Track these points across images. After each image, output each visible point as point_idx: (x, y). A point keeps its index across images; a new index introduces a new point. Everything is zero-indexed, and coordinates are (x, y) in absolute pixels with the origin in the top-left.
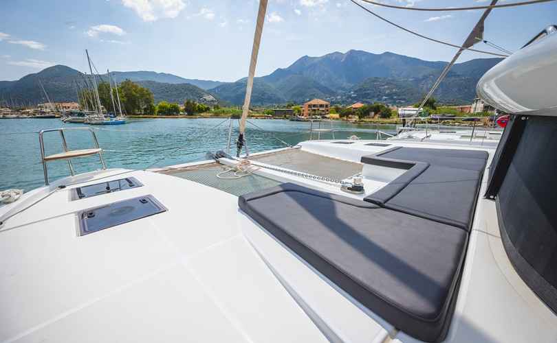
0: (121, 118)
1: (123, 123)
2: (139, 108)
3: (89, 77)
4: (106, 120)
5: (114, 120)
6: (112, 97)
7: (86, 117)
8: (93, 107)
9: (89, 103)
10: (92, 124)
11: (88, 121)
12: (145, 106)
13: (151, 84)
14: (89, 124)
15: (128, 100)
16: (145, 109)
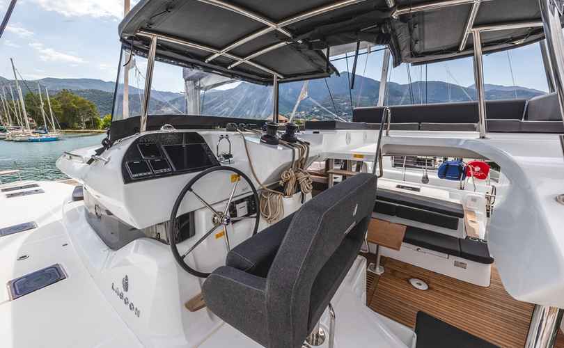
0: (54, 134)
1: (56, 140)
2: (79, 122)
3: (13, 82)
4: (33, 137)
5: (44, 136)
6: (43, 112)
7: (9, 133)
8: (18, 120)
9: (12, 115)
10: (16, 141)
11: (11, 138)
12: (88, 120)
13: (97, 93)
14: (12, 140)
15: (65, 112)
16: (87, 123)
